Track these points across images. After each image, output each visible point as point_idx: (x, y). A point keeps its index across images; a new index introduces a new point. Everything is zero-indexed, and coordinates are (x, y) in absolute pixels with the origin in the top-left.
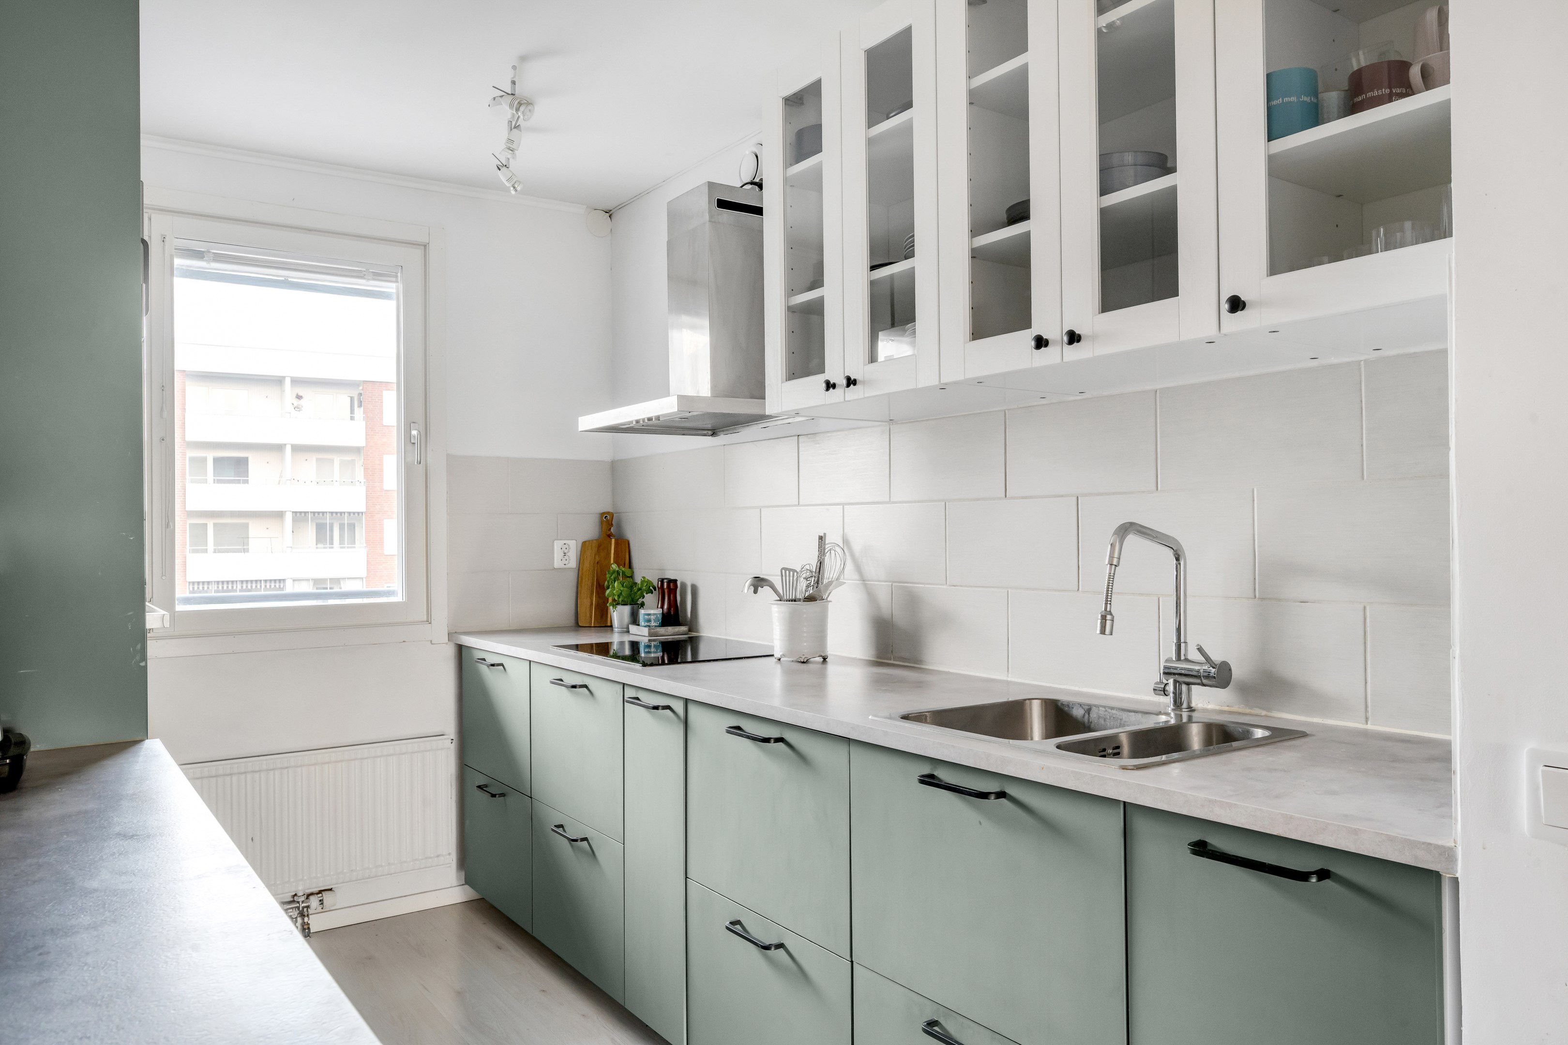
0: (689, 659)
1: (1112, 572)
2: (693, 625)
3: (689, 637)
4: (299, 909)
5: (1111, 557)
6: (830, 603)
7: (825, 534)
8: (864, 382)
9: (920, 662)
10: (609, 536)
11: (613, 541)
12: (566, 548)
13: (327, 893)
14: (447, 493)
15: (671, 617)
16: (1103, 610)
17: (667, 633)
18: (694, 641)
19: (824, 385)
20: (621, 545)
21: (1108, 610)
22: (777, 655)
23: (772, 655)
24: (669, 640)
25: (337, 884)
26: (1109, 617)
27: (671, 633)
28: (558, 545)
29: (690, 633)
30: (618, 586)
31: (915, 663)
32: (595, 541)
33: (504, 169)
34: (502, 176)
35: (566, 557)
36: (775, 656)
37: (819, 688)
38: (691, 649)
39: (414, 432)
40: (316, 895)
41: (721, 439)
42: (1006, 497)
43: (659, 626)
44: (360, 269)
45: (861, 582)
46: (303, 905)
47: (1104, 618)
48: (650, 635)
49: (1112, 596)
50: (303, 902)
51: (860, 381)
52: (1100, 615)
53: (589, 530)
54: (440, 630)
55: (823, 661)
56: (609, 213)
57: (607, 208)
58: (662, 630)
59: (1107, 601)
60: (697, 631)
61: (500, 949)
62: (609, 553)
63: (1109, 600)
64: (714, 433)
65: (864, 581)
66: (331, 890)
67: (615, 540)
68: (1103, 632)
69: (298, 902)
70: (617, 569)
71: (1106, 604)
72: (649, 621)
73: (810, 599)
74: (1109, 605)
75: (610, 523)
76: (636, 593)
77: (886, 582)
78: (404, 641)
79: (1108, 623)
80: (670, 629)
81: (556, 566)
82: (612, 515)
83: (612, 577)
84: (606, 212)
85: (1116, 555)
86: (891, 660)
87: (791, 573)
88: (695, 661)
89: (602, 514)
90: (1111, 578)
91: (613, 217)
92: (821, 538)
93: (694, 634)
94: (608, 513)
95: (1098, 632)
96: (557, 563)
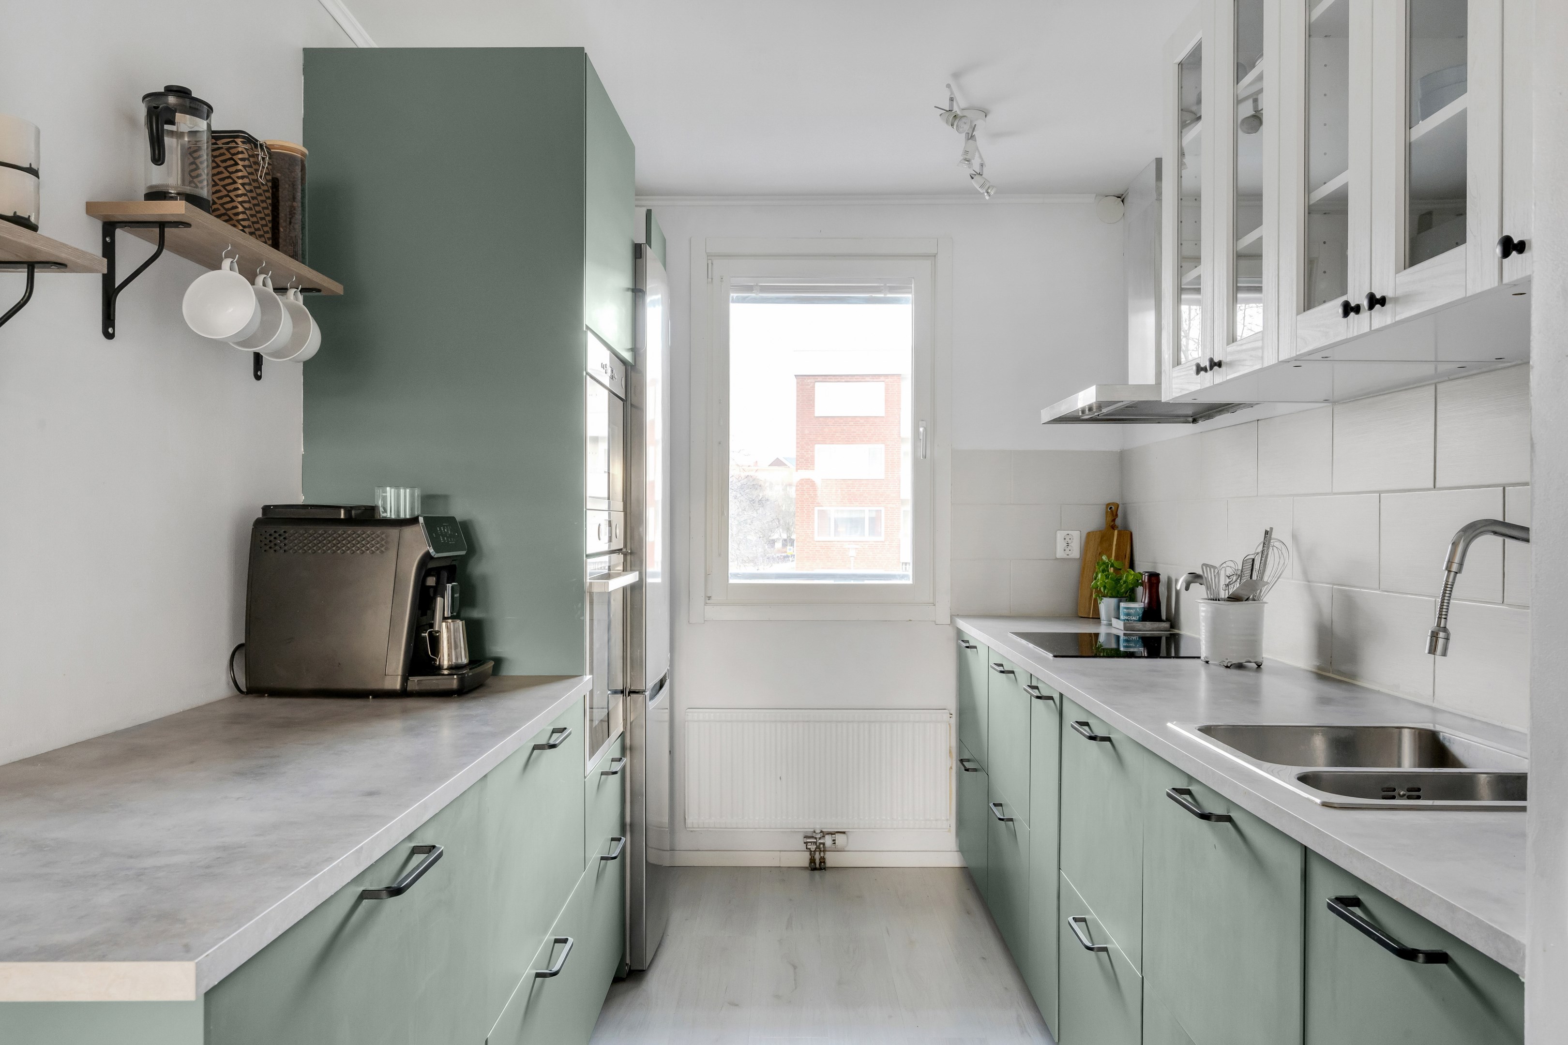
0: (1173, 655)
1: (1451, 580)
2: (1173, 622)
3: (1171, 634)
4: (816, 844)
5: (1450, 562)
6: (1266, 605)
7: (1271, 529)
8: (1226, 364)
9: (1353, 676)
10: (1113, 527)
11: (1116, 532)
12: (1070, 539)
13: (839, 834)
14: (952, 485)
15: (1151, 613)
16: (1436, 625)
17: (1145, 629)
18: (1174, 639)
19: (1194, 368)
20: (1123, 536)
21: (1442, 625)
22: (1204, 654)
23: (1199, 658)
24: (1148, 635)
25: (853, 829)
26: (1442, 634)
27: (1150, 628)
28: (1060, 535)
29: (1171, 629)
30: (1101, 578)
31: (1350, 678)
32: (1099, 532)
33: (977, 178)
34: (976, 184)
35: (1069, 548)
36: (1202, 658)
37: (1252, 695)
38: (1175, 647)
39: (921, 429)
40: (830, 835)
41: (1202, 425)
42: (1435, 487)
43: (1139, 620)
44: (878, 285)
45: (1306, 583)
46: (819, 841)
47: (1434, 636)
48: (1126, 629)
49: (1450, 609)
50: (820, 838)
51: (1224, 363)
52: (1430, 631)
53: (1095, 520)
54: (942, 614)
55: (1257, 668)
56: (1122, 198)
57: (1118, 193)
58: (1139, 625)
59: (1440, 614)
60: (1179, 629)
61: (969, 914)
62: (1111, 545)
63: (1444, 613)
64: (1195, 421)
65: (1309, 582)
66: (844, 833)
67: (1118, 532)
68: (1432, 650)
69: (816, 838)
70: (1107, 561)
71: (1440, 618)
72: (1128, 614)
73: (1234, 598)
74: (1443, 620)
75: (1115, 514)
76: (1122, 586)
77: (1327, 583)
78: (910, 620)
79: (1441, 642)
80: (1148, 625)
81: (1058, 556)
82: (1118, 506)
83: (1101, 569)
84: (1118, 197)
85: (1457, 559)
86: (1330, 672)
87: (1212, 570)
88: (1177, 657)
89: (1108, 505)
90: (1448, 589)
91: (1125, 201)
92: (1267, 533)
93: (1176, 631)
94: (1113, 504)
95: (1427, 651)
96: (1060, 554)
